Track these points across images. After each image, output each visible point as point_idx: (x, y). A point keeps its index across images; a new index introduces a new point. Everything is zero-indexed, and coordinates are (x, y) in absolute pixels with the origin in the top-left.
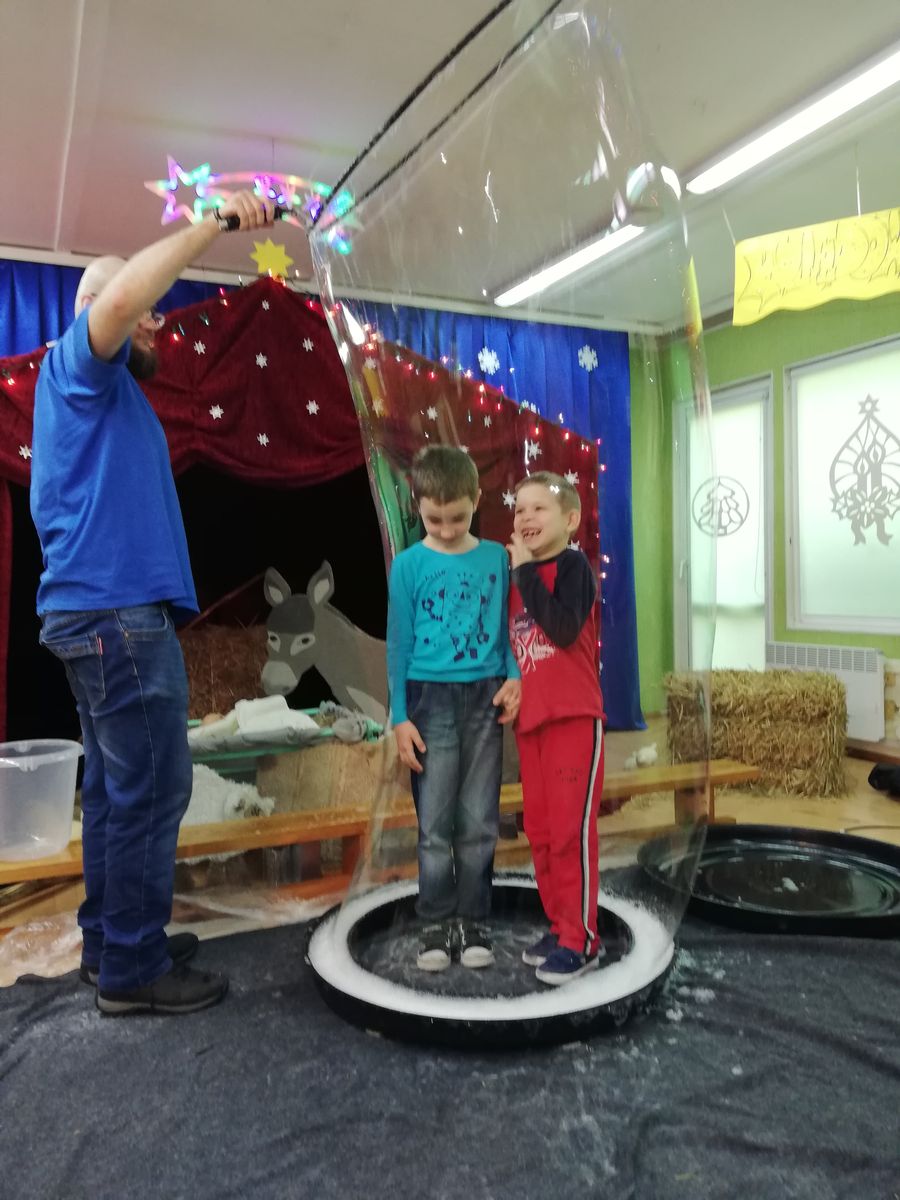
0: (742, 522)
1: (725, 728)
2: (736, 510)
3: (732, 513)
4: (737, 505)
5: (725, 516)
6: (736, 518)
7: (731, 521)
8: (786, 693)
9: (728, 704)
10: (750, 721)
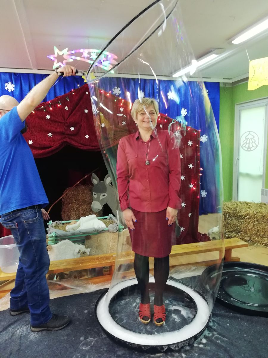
0: (257, 147)
1: (242, 223)
2: (254, 142)
3: (253, 144)
4: (255, 141)
5: (251, 144)
6: (255, 146)
7: (253, 146)
8: (263, 213)
9: (243, 215)
10: (250, 221)
